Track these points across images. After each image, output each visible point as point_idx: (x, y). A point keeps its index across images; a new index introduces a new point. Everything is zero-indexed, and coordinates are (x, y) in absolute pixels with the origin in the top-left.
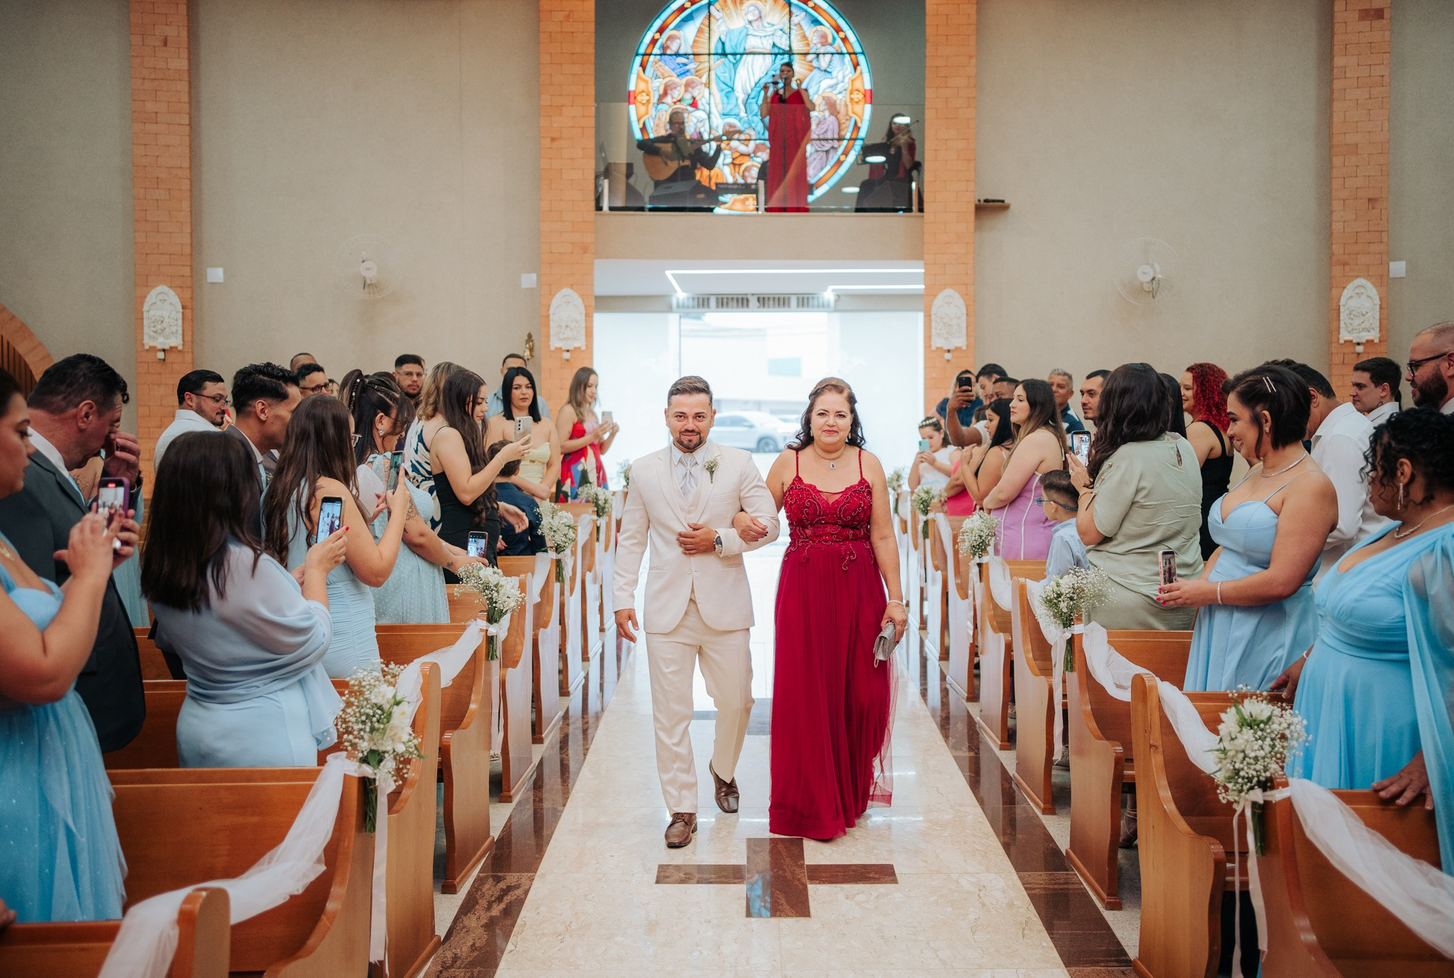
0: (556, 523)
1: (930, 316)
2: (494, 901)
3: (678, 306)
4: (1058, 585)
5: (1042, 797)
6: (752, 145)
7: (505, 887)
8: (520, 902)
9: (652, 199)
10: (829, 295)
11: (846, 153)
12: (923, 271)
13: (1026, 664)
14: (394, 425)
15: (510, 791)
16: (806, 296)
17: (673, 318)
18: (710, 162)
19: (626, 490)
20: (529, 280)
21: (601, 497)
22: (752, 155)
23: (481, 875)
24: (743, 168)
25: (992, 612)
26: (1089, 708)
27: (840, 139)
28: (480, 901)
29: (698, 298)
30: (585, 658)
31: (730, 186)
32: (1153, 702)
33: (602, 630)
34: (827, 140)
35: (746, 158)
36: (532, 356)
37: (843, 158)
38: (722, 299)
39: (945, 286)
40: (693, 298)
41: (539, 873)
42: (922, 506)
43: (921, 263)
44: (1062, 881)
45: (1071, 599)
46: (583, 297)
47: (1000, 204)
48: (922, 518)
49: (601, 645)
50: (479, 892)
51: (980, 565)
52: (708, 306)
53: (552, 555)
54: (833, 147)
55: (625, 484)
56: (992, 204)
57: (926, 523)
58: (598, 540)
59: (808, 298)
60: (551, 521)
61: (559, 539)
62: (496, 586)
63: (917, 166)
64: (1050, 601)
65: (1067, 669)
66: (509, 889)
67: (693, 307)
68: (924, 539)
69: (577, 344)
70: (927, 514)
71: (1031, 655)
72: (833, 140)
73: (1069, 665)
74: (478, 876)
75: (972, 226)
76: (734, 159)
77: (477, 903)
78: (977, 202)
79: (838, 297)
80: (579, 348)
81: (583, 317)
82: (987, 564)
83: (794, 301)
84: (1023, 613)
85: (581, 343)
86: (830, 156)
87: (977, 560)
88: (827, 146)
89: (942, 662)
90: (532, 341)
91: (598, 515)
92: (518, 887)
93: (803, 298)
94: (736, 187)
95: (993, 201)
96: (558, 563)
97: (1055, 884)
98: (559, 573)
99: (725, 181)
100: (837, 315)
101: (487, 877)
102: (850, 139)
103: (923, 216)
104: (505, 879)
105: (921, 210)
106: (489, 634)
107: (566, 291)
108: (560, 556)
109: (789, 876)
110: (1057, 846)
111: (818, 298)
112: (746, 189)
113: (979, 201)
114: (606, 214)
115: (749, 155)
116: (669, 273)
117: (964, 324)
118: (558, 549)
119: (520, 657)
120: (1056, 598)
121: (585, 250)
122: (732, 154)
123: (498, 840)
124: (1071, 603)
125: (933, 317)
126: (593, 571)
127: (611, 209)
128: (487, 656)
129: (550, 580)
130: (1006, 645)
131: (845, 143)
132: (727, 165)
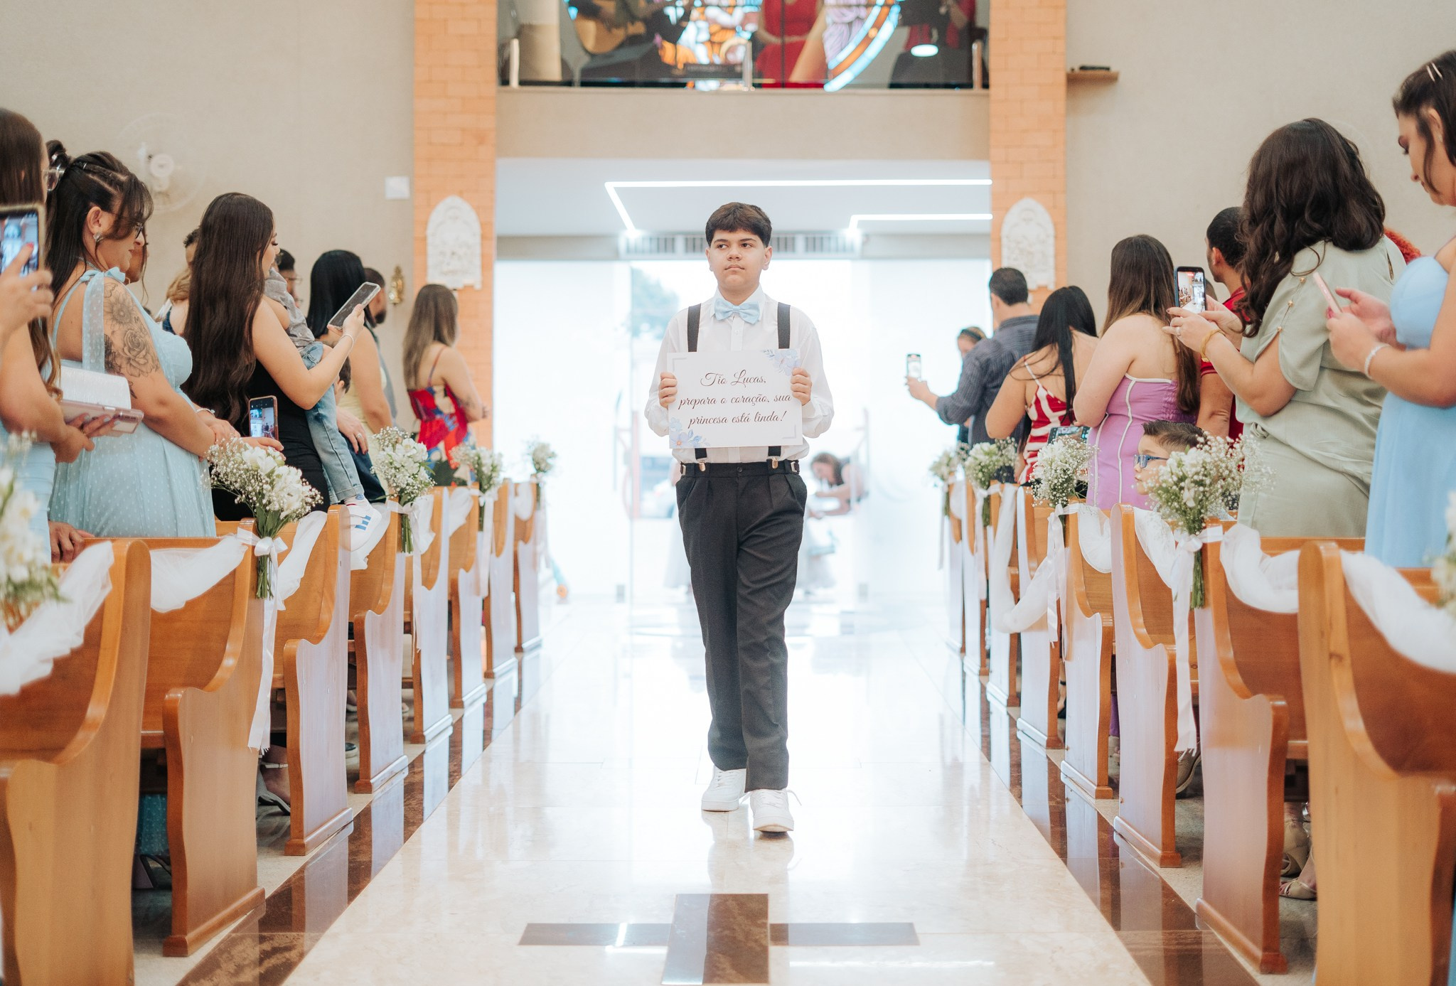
0: (399, 455)
1: (1000, 240)
2: (248, 965)
3: (628, 250)
4: (1180, 465)
5: (1159, 840)
6: (739, 14)
7: (269, 949)
8: (288, 967)
9: (585, 71)
10: (852, 233)
11: (878, 25)
12: (989, 182)
13: (1133, 636)
14: (117, 225)
15: (302, 838)
16: (817, 236)
17: (620, 271)
18: (673, 32)
19: (535, 481)
20: (397, 187)
21: (486, 461)
22: (739, 29)
23: (234, 935)
24: (725, 47)
25: (1083, 589)
26: (1231, 654)
27: (869, 5)
28: (224, 966)
29: (658, 239)
30: (456, 702)
31: (705, 69)
32: (1332, 587)
33: (489, 675)
34: (849, 6)
35: (730, 34)
36: (401, 300)
37: (873, 33)
38: (694, 239)
39: (1022, 195)
40: (651, 239)
41: (328, 932)
42: (980, 475)
43: (985, 166)
44: (1189, 941)
45: (1200, 483)
46: (478, 209)
47: (1103, 72)
48: (981, 493)
49: (485, 691)
50: (225, 955)
51: (1064, 518)
52: (673, 250)
53: (392, 506)
54: (858, 18)
55: (533, 471)
56: (1089, 72)
57: (987, 500)
58: (481, 527)
59: (822, 238)
60: (391, 452)
61: (403, 479)
62: (269, 476)
63: (981, 34)
64: (1167, 491)
65: (1196, 605)
66: (275, 951)
67: (651, 251)
68: (985, 526)
69: (468, 280)
70: (989, 486)
71: (1141, 620)
72: (858, 6)
73: (1200, 596)
74: (229, 936)
75: (1061, 104)
76: (712, 34)
77: (219, 967)
78: (1069, 70)
79: (867, 238)
80: (471, 287)
81: (478, 239)
82: (1076, 513)
83: (800, 243)
84: (1128, 557)
85: (474, 279)
86: (854, 29)
87: (1060, 510)
88: (850, 15)
89: (1012, 708)
90: (402, 278)
91: (481, 488)
92: (288, 949)
93: (814, 239)
94: (712, 69)
95: (1093, 68)
96: (403, 518)
97: (1178, 944)
98: (405, 537)
99: (697, 61)
100: (865, 266)
101: (242, 938)
102: (882, 6)
103: (988, 96)
104: (272, 939)
105: (986, 85)
106: (257, 554)
107: (453, 201)
108: (405, 509)
109: (741, 937)
110: (1183, 902)
111: (837, 238)
112: (729, 71)
113: (1073, 70)
114: (514, 91)
115: (733, 29)
116: (610, 187)
117: (1051, 251)
118: (403, 497)
119: (325, 632)
120: (1176, 484)
121: (481, 139)
122: (709, 28)
123: (273, 897)
124: (1201, 489)
125: (1004, 241)
126: (472, 571)
127: (522, 83)
128: (255, 587)
129: (389, 545)
130: (1104, 628)
131: (876, 11)
132: (703, 43)
